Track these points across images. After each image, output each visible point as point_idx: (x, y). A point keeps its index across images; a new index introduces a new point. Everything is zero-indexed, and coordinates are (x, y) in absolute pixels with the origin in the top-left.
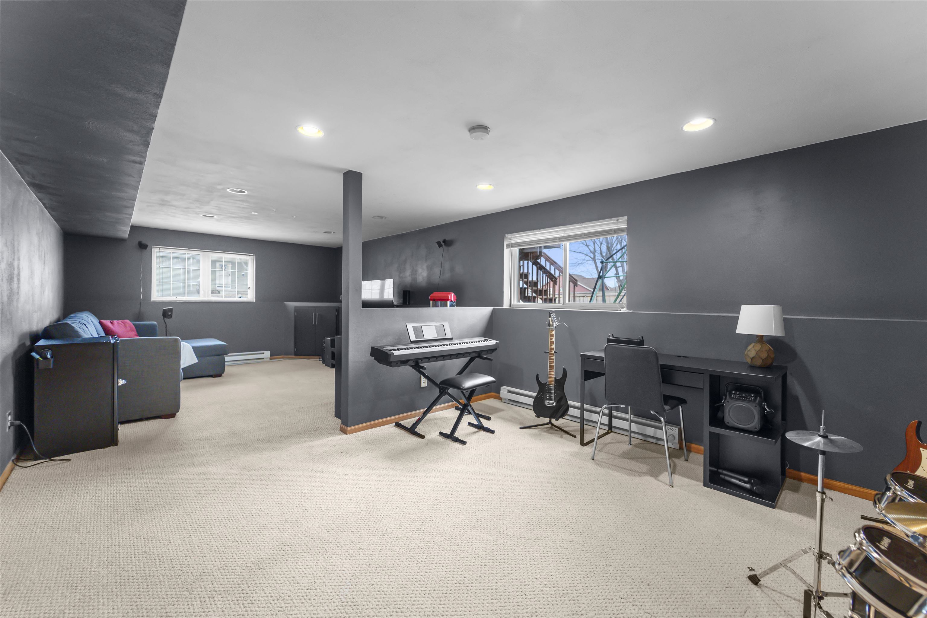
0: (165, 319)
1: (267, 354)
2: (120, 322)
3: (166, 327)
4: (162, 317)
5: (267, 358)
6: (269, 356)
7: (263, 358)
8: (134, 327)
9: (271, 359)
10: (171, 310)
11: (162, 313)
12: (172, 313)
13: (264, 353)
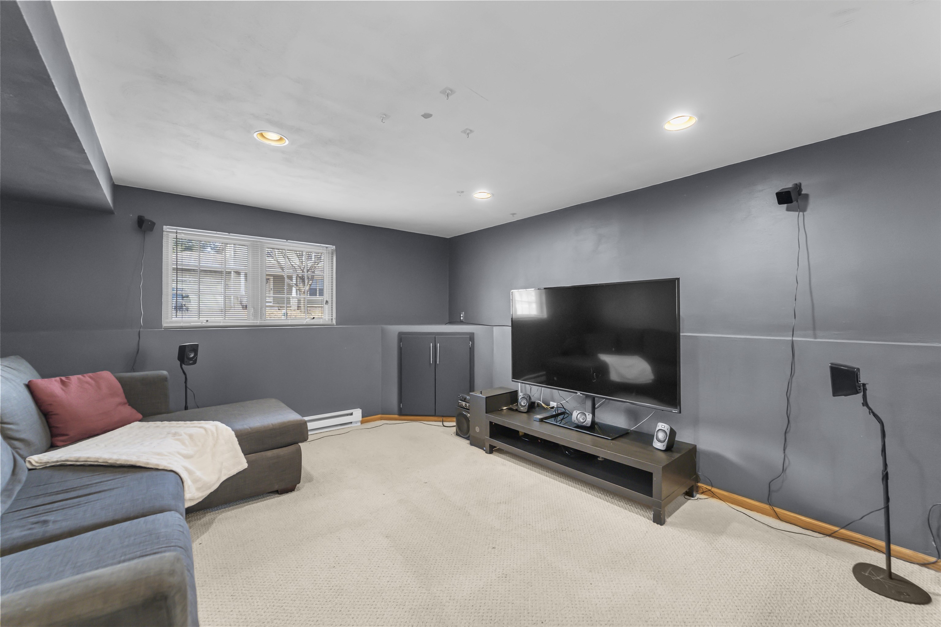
0: (183, 366)
1: (357, 413)
2: (87, 378)
3: (186, 382)
4: (178, 363)
5: (356, 422)
6: (360, 419)
7: (351, 423)
8: (119, 385)
9: (362, 422)
10: (195, 349)
11: (176, 352)
12: (196, 354)
13: (351, 414)
